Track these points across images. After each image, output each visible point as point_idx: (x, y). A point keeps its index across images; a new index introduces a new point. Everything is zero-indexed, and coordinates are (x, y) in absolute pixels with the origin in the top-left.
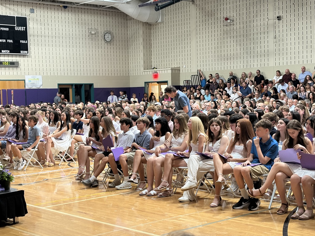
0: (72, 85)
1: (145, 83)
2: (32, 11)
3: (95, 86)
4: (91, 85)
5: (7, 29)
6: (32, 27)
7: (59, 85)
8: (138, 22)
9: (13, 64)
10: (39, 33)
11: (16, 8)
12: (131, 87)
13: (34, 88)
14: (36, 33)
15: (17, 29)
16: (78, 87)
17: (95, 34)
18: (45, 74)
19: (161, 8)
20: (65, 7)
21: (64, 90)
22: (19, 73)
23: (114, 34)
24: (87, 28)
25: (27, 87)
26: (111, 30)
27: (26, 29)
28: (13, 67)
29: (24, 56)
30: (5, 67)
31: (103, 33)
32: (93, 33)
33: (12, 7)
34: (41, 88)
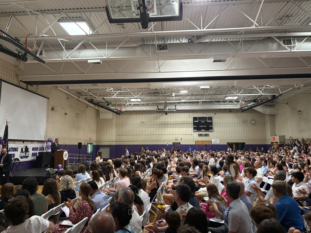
0: (234, 143)
1: (271, 142)
2: (215, 114)
3: (246, 144)
4: (244, 143)
5: (204, 122)
6: (215, 121)
7: (227, 143)
10: (218, 122)
11: (208, 114)
12: (267, 144)
13: (216, 144)
14: (217, 122)
15: (208, 121)
16: (237, 144)
17: (246, 121)
18: (221, 139)
19: (243, 111)
20: (231, 111)
22: (209, 138)
24: (242, 119)
25: (212, 144)
26: (255, 119)
27: (212, 121)
28: (207, 136)
29: (211, 132)
30: (203, 136)
31: (250, 120)
33: (206, 113)
34: (219, 144)
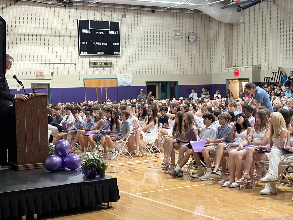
0: (158, 83)
1: (227, 80)
2: (124, 16)
3: (179, 84)
4: (176, 83)
5: (102, 33)
6: (124, 31)
7: (147, 83)
8: (220, 23)
9: (107, 65)
10: (130, 36)
11: (110, 13)
12: (213, 84)
13: (125, 85)
14: (127, 36)
15: (111, 32)
16: (164, 85)
17: (180, 35)
18: (135, 73)
19: (243, 9)
20: (153, 12)
21: (151, 87)
22: (112, 73)
23: (198, 35)
24: (173, 30)
25: (119, 85)
26: (195, 31)
27: (119, 32)
28: (107, 67)
29: (117, 57)
30: (100, 67)
31: (187, 34)
32: (178, 34)
33: (106, 13)
34: (131, 85)
